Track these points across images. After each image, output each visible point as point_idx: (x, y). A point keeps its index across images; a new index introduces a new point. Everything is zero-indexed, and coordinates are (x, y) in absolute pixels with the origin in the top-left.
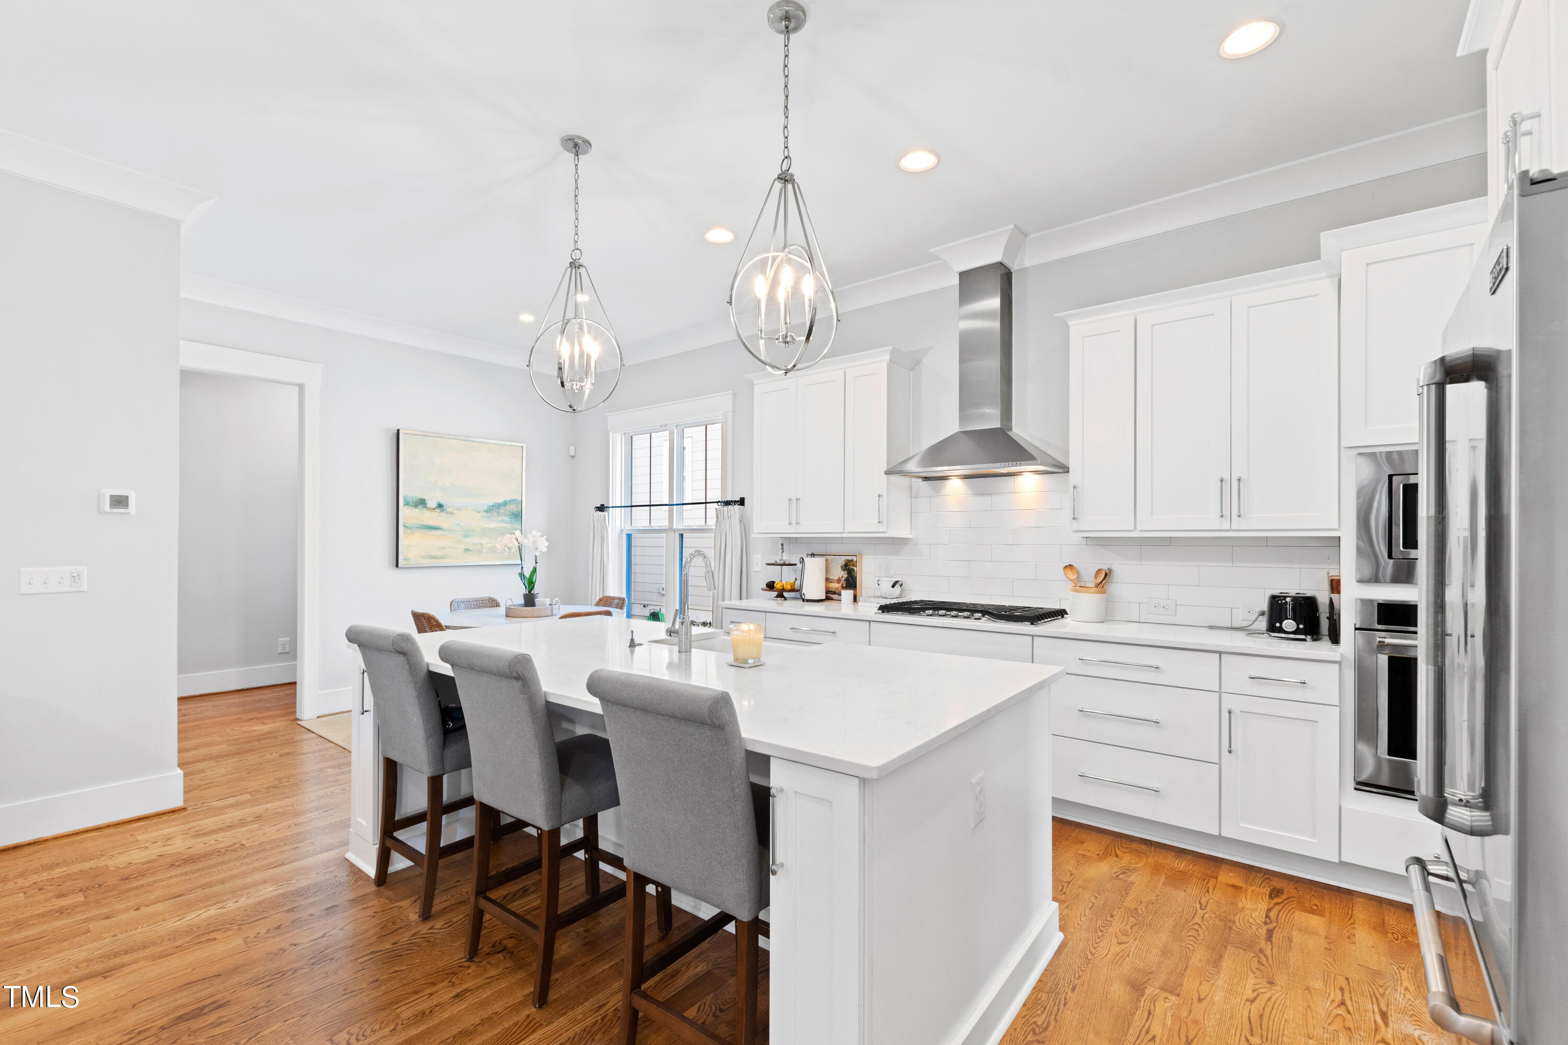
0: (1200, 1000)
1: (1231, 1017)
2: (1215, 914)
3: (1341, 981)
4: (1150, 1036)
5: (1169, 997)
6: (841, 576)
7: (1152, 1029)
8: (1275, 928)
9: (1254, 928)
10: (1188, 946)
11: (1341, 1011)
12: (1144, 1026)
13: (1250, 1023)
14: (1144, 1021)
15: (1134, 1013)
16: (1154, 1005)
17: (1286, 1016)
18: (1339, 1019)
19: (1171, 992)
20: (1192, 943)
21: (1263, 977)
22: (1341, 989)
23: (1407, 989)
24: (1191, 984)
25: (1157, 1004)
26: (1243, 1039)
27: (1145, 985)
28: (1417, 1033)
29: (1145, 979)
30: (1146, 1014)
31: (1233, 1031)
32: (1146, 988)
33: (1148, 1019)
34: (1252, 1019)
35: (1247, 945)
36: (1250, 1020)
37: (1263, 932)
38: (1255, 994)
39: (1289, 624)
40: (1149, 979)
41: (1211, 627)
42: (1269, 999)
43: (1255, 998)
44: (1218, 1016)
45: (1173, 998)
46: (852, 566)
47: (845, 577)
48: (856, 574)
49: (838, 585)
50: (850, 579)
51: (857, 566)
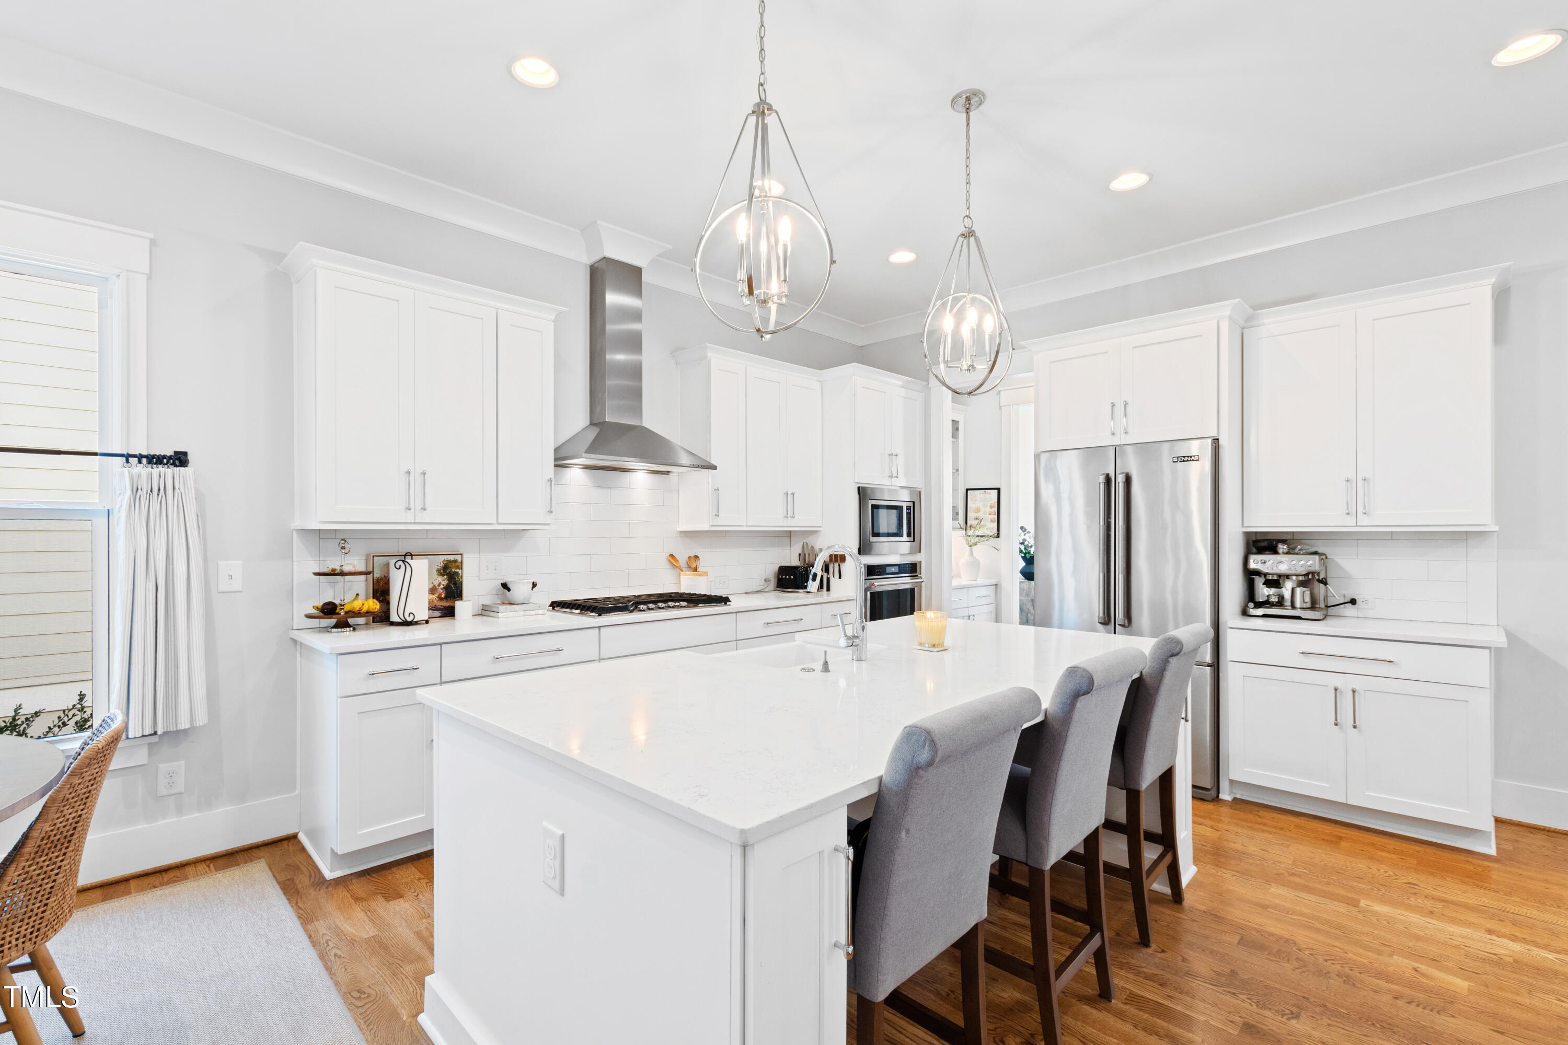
6: (436, 583)
41: (746, 593)
46: (456, 569)
47: (445, 584)
48: (461, 580)
49: (434, 596)
50: (452, 586)
51: (462, 569)
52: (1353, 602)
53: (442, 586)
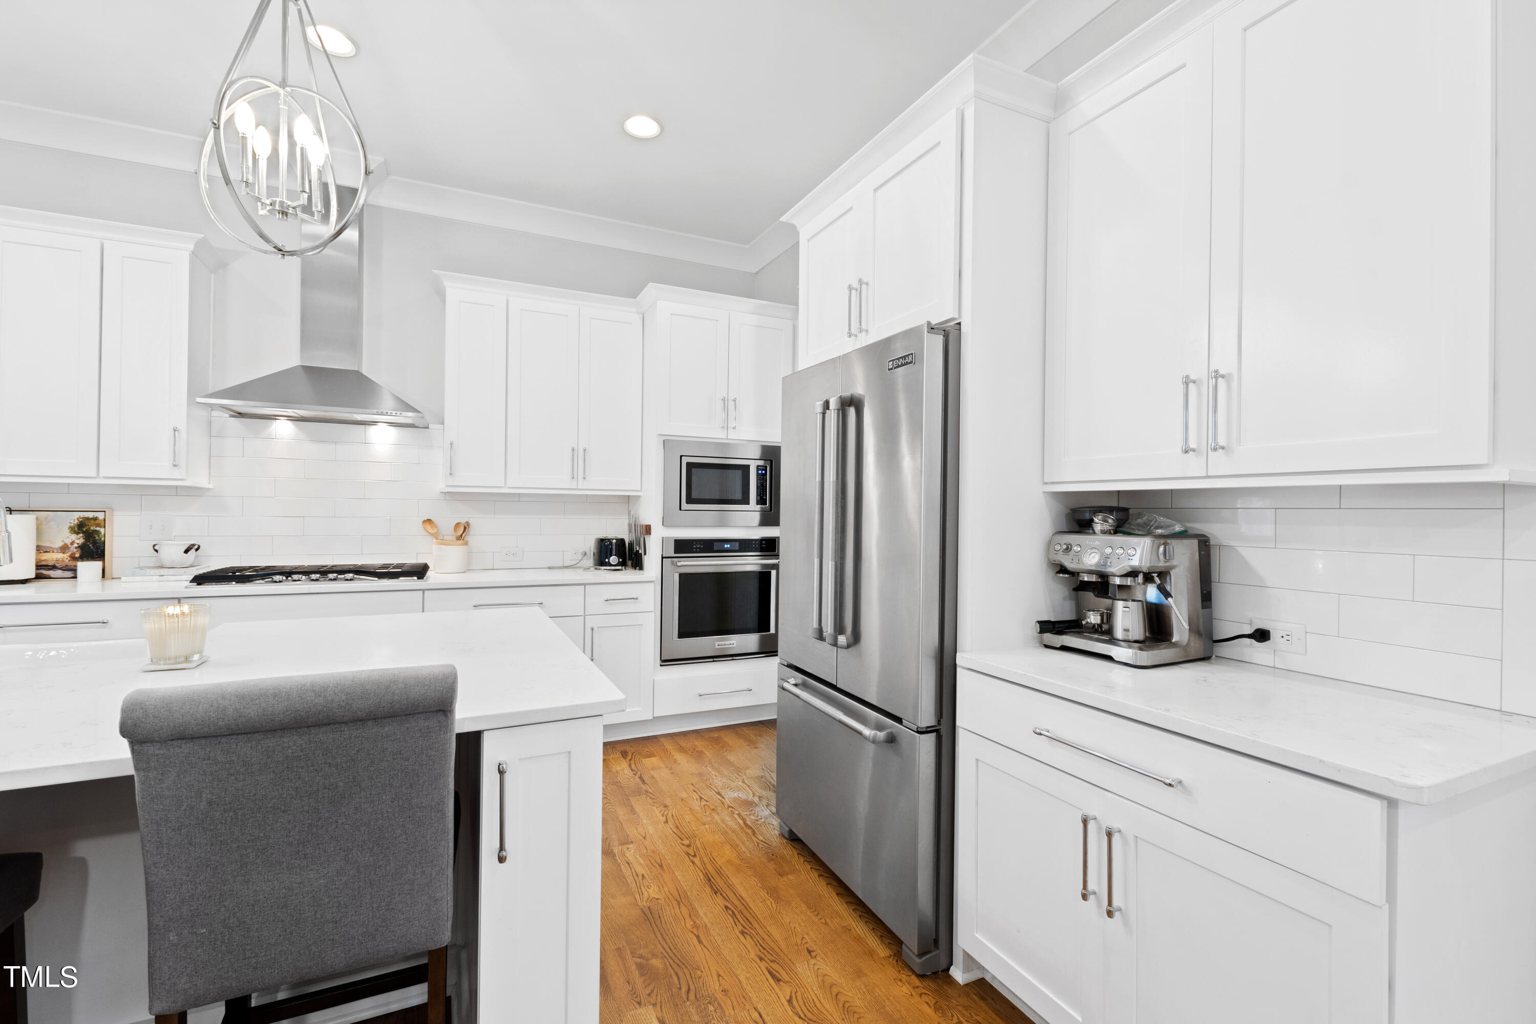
0: (645, 838)
1: (666, 837)
2: (607, 783)
3: (692, 788)
4: (640, 877)
5: (629, 847)
7: (638, 871)
8: (641, 775)
9: (632, 780)
10: (610, 810)
11: (704, 803)
12: (632, 873)
13: (676, 834)
14: (629, 869)
15: (621, 869)
16: (626, 857)
17: (687, 821)
18: (706, 807)
19: (627, 843)
20: (610, 807)
21: (660, 806)
22: (694, 791)
23: (716, 776)
24: (631, 832)
25: (627, 855)
26: (682, 846)
27: (610, 848)
28: (736, 795)
29: (607, 845)
30: (627, 865)
31: (673, 844)
32: (612, 850)
33: (630, 867)
34: (675, 831)
35: (638, 792)
36: (675, 833)
37: (638, 780)
38: (665, 817)
39: (614, 559)
40: (609, 844)
41: (550, 568)
42: (673, 816)
43: (667, 819)
44: (660, 841)
45: (631, 846)
46: (96, 527)
47: (80, 543)
48: (103, 539)
49: (64, 555)
50: (91, 545)
51: (105, 527)
52: (1262, 635)
53: (76, 545)
